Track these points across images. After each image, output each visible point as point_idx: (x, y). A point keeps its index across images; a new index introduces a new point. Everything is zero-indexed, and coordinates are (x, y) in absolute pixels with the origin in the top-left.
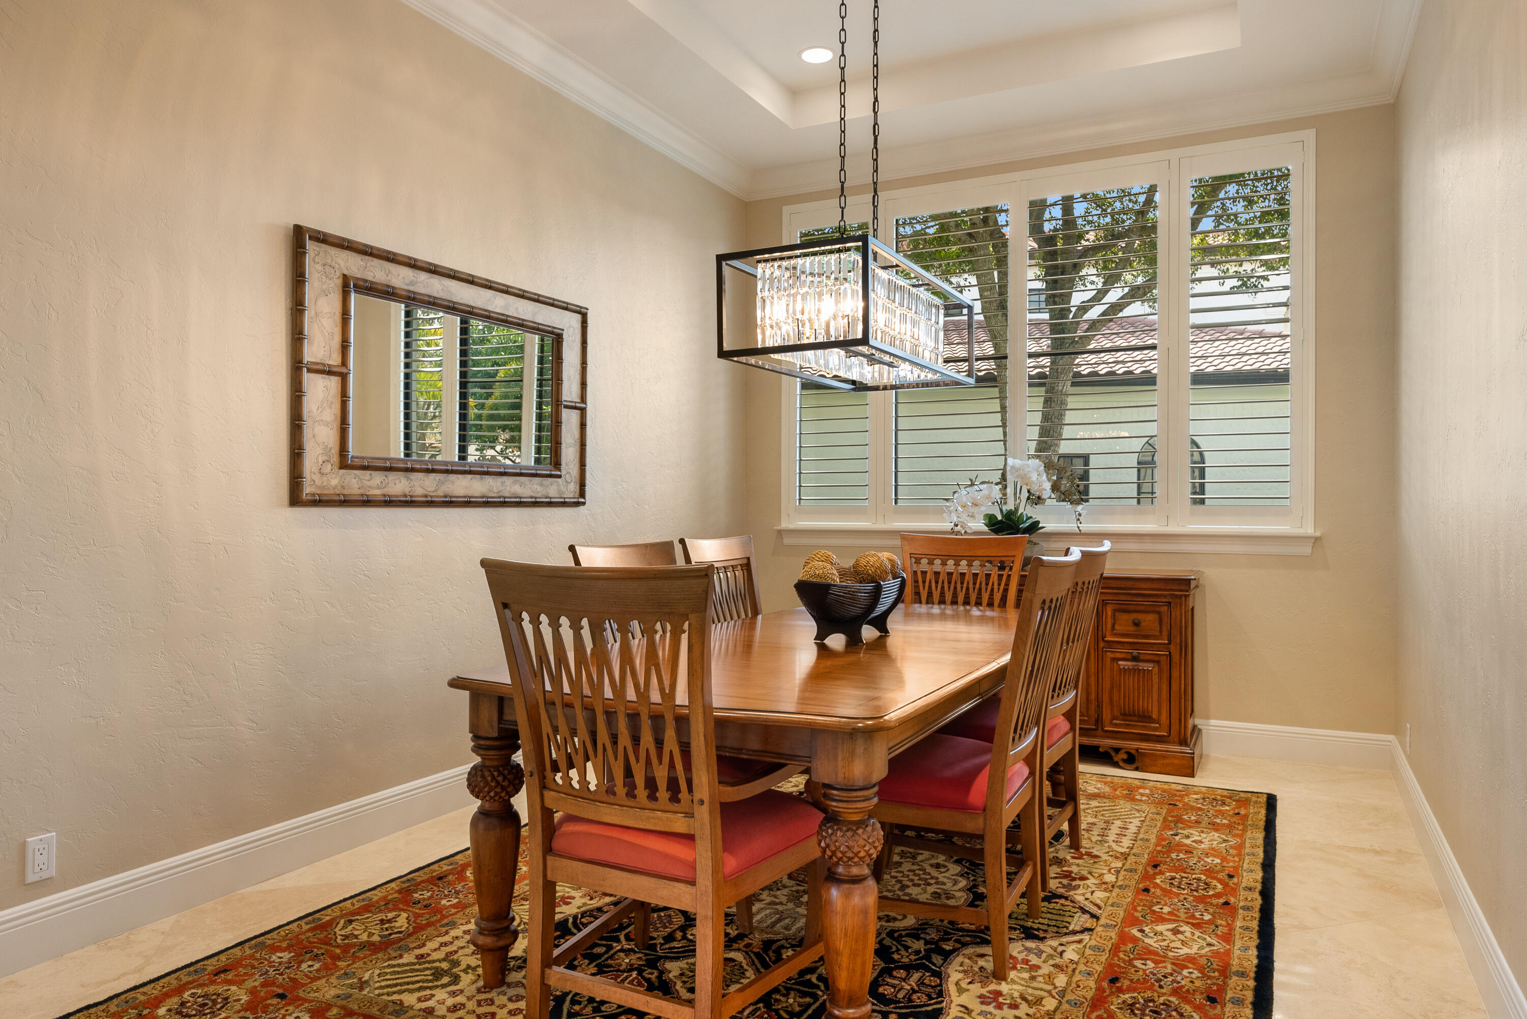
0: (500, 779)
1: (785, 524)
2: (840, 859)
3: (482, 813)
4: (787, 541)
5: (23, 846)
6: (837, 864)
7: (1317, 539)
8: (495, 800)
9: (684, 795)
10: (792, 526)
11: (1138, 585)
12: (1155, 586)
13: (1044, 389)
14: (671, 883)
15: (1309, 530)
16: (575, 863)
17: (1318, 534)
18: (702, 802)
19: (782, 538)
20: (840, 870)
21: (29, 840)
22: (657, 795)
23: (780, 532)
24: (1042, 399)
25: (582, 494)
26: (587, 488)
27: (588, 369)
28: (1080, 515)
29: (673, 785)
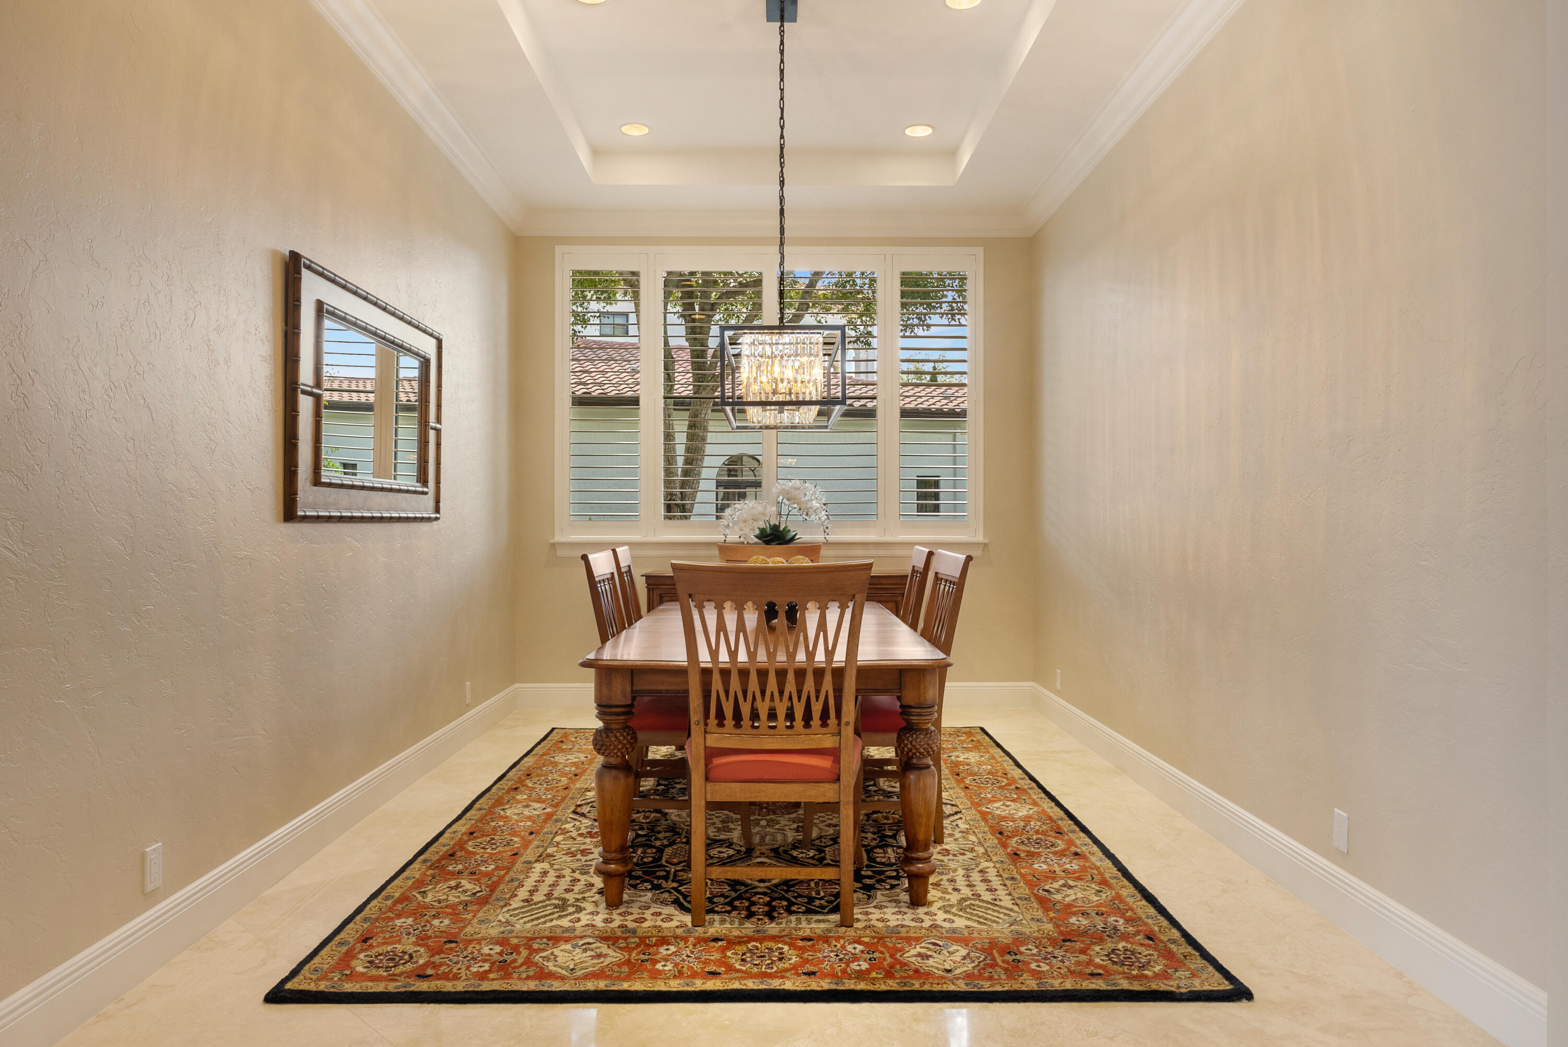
0: (621, 738)
1: (558, 538)
2: (915, 754)
3: (606, 767)
4: (560, 553)
5: (144, 855)
6: (912, 757)
7: (986, 545)
8: (617, 756)
9: (832, 721)
10: (563, 540)
11: (885, 581)
12: (894, 582)
13: (688, 413)
14: (818, 785)
15: (980, 538)
16: (733, 785)
17: (987, 541)
18: (847, 724)
19: (556, 551)
20: (914, 761)
21: (148, 850)
22: (812, 723)
23: (553, 545)
24: (687, 422)
25: (437, 510)
26: (441, 505)
27: (443, 391)
28: (827, 528)
29: (825, 716)
